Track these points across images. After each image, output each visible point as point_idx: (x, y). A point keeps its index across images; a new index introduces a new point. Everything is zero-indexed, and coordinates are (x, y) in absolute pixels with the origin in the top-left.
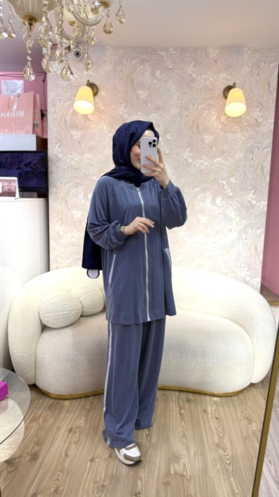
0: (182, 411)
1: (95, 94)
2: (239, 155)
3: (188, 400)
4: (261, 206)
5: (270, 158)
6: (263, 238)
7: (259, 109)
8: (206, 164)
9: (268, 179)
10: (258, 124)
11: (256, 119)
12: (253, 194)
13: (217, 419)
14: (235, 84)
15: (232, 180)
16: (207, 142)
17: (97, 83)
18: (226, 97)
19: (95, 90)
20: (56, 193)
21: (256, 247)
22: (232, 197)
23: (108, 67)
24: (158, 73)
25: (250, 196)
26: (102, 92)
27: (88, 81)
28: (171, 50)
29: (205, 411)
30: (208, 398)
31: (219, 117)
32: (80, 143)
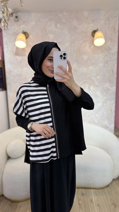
0: (80, 202)
1: (27, 38)
2: (101, 65)
3: (83, 194)
4: (113, 90)
5: (116, 65)
6: (114, 105)
7: (109, 41)
8: (85, 70)
9: (116, 76)
10: (110, 49)
11: (109, 47)
12: (109, 83)
13: (98, 205)
14: (97, 29)
15: (98, 77)
16: (85, 59)
17: (28, 32)
18: (93, 36)
19: (27, 35)
20: (11, 88)
21: (111, 110)
22: (98, 86)
23: (33, 23)
24: (58, 25)
25: (107, 85)
26: (31, 36)
27: (23, 31)
28: (65, 13)
29: (92, 201)
30: (92, 190)
31: (90, 46)
32: (21, 62)
